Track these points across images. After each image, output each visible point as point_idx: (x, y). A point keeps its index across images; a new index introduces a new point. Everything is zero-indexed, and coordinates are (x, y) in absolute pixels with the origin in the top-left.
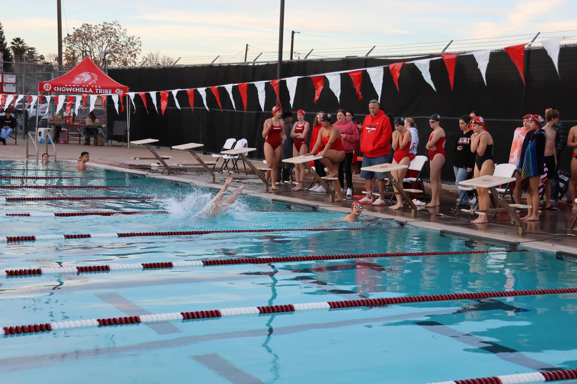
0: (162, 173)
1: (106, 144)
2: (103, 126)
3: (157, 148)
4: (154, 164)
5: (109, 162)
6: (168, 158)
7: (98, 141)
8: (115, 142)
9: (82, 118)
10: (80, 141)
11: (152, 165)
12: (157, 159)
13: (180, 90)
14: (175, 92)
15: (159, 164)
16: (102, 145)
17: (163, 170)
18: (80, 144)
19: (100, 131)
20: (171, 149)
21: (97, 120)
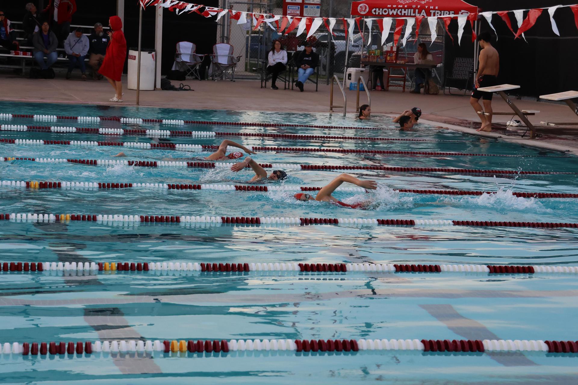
0: (522, 136)
1: (441, 92)
2: (439, 65)
3: (518, 99)
4: (511, 123)
5: (445, 118)
6: (533, 114)
7: (430, 87)
8: (454, 90)
9: (408, 54)
10: (404, 88)
11: (508, 124)
12: (516, 114)
13: (561, 6)
14: (552, 10)
15: (518, 122)
16: (435, 93)
17: (525, 131)
18: (404, 91)
19: (434, 73)
20: (539, 100)
21: (430, 57)
